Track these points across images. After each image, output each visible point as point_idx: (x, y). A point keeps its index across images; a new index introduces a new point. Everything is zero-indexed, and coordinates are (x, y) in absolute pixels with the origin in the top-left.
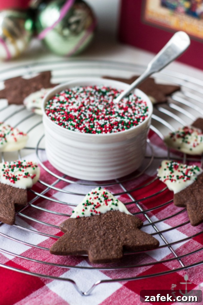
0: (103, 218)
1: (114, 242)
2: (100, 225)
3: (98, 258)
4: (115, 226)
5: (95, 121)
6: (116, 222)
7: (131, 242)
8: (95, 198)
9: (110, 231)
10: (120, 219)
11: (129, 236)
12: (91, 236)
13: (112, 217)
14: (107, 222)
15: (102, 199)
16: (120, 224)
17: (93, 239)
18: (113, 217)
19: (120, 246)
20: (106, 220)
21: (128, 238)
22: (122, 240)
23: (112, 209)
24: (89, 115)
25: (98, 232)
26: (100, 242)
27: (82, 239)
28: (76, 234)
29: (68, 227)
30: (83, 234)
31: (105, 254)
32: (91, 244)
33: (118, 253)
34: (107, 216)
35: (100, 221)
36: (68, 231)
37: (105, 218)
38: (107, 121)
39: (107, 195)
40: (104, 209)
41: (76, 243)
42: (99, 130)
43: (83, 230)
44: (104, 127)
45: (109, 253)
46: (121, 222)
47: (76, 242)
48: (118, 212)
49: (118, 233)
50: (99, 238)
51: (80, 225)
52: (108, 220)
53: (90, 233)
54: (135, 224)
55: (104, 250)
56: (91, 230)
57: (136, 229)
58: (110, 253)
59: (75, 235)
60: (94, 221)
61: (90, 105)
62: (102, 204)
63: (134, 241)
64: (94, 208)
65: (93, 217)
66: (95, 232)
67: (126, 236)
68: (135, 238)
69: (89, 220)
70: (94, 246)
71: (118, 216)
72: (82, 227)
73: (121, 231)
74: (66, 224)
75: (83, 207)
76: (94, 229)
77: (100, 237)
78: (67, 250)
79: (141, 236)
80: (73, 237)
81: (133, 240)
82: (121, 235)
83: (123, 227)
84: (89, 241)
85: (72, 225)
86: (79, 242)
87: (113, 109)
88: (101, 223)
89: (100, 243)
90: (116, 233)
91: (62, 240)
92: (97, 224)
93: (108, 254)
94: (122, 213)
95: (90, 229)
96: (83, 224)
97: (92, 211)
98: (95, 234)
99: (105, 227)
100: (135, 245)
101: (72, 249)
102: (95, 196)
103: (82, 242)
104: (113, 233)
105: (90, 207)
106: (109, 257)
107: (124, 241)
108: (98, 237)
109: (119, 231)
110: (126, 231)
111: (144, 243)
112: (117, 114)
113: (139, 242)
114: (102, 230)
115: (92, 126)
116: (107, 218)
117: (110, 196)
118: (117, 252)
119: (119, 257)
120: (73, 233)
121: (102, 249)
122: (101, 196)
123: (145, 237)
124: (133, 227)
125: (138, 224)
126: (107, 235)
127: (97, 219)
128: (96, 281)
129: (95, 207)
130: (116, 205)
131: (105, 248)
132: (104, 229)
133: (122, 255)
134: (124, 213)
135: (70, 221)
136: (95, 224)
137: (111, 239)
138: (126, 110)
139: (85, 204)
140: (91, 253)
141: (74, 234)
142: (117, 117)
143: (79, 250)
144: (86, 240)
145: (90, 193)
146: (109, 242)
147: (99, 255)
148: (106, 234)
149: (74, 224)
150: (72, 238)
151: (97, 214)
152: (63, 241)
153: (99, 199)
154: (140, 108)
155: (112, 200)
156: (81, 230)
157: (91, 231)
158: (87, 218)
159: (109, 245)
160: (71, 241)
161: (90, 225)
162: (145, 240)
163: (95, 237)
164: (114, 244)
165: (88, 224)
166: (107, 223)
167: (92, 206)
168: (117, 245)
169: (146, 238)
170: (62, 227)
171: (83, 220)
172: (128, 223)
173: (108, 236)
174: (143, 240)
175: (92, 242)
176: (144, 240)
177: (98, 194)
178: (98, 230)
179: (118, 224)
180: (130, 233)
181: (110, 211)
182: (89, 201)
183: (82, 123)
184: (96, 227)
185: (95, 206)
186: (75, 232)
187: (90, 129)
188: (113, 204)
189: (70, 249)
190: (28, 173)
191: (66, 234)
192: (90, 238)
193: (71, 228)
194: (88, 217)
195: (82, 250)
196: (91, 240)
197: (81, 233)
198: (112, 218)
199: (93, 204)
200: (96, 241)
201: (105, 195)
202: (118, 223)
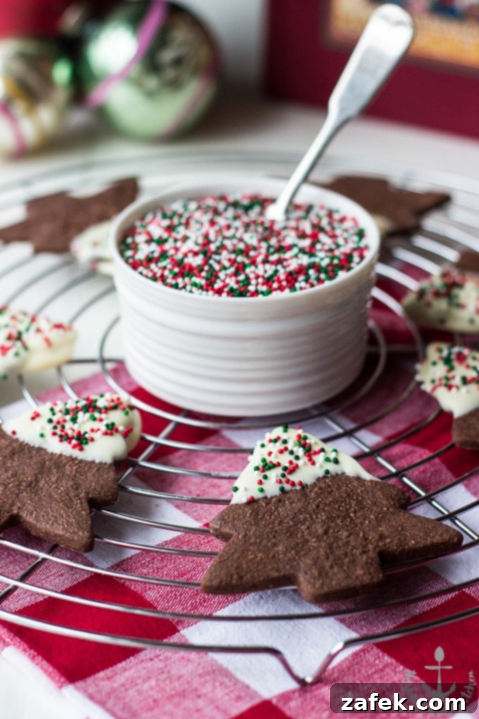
0: (313, 494)
1: (354, 548)
2: (311, 512)
3: (326, 589)
4: (347, 510)
5: (248, 270)
6: (345, 500)
7: (396, 541)
8: (281, 452)
9: (339, 521)
10: (354, 493)
11: (387, 529)
12: (295, 539)
13: (332, 491)
14: (324, 502)
15: (298, 451)
16: (356, 505)
17: (303, 546)
18: (334, 490)
19: (372, 554)
20: (320, 499)
21: (386, 533)
22: (373, 540)
23: (327, 472)
24: (230, 260)
25: (308, 528)
26: (322, 550)
27: (275, 549)
28: (256, 538)
29: (234, 525)
30: (274, 537)
31: (341, 576)
32: (300, 558)
33: (372, 570)
34: (321, 488)
35: (306, 503)
36: (235, 534)
37: (316, 493)
38: (279, 267)
39: (308, 441)
40: (307, 474)
41: (264, 561)
42: (264, 288)
43: (272, 528)
44: (274, 282)
45: (350, 574)
46: (357, 499)
47: (263, 556)
48: (343, 478)
49: (359, 525)
50: (315, 542)
51: (260, 517)
52: (327, 498)
53: (291, 533)
54: (393, 500)
55: (336, 569)
56: (291, 526)
57: (397, 510)
58: (353, 574)
59: (255, 543)
60: (291, 503)
61: (225, 238)
62: (300, 463)
63: (403, 538)
64: (283, 476)
65: (288, 496)
66: (301, 530)
67: (380, 529)
68: (403, 532)
69: (280, 504)
70: (309, 562)
71: (347, 486)
72: (268, 522)
73: (365, 519)
74: (226, 518)
75: (257, 476)
76: (297, 523)
77: (319, 539)
78: (245, 579)
79: (415, 526)
80: (251, 548)
81: (398, 537)
82: (367, 529)
83: (366, 509)
84: (293, 552)
85: (240, 519)
86: (271, 555)
87: (284, 239)
88: (312, 506)
89: (322, 552)
90: (353, 526)
91: (226, 557)
92: (303, 510)
93: (348, 577)
94: (354, 478)
95: (288, 523)
96: (266, 514)
97: (280, 482)
98: (303, 533)
99: (323, 514)
100: (407, 547)
101: (256, 574)
102: (279, 445)
103: (276, 555)
104: (347, 526)
105: (274, 474)
106: (351, 582)
107: (377, 541)
108: (314, 540)
109: (358, 521)
110: (376, 518)
111: (426, 540)
112: (295, 250)
113: (415, 539)
114: (319, 522)
115: (246, 282)
116: (321, 493)
117: (316, 443)
118: (369, 569)
119: (375, 580)
120: (250, 538)
121: (332, 567)
122: (295, 445)
123: (426, 526)
124: (391, 506)
125: (399, 500)
126: (334, 532)
127: (299, 500)
128: (333, 646)
129: (286, 473)
130: (336, 461)
131: (338, 562)
132: (322, 520)
133: (381, 575)
134: (358, 479)
135: (233, 511)
136: (296, 511)
137: (345, 540)
138: (315, 238)
139: (261, 467)
140: (305, 579)
141: (252, 540)
142: (301, 255)
143: (275, 574)
144: (285, 550)
145: (266, 442)
146: (342, 548)
147: (328, 581)
148: (331, 531)
149: (244, 517)
150: (250, 550)
151: (293, 488)
152: (231, 559)
153: (292, 453)
154: (346, 230)
155: (322, 450)
156: (268, 529)
157: (292, 529)
158: (274, 500)
159: (346, 555)
160: (250, 557)
161: (285, 515)
162: (427, 534)
163: (307, 541)
164: (357, 552)
165: (279, 514)
166: (326, 505)
167: (279, 471)
168: (364, 552)
169: (428, 528)
170: (217, 527)
171: (264, 505)
172: (375, 500)
173: (336, 535)
174: (422, 534)
175: (302, 553)
176: (425, 532)
177: (285, 442)
178: (307, 523)
179: (353, 505)
180: (387, 521)
181: (324, 477)
182: (268, 459)
183: (217, 277)
184: (302, 517)
185: (285, 469)
186: (253, 535)
187: (242, 289)
188: (327, 460)
189: (252, 576)
190: (113, 424)
191: (233, 542)
192: (294, 543)
193: (241, 526)
194: (276, 496)
195: (282, 574)
196: (298, 549)
197: (268, 536)
198: (333, 493)
199: (278, 465)
200: (310, 550)
201: (302, 442)
202: (352, 501)
